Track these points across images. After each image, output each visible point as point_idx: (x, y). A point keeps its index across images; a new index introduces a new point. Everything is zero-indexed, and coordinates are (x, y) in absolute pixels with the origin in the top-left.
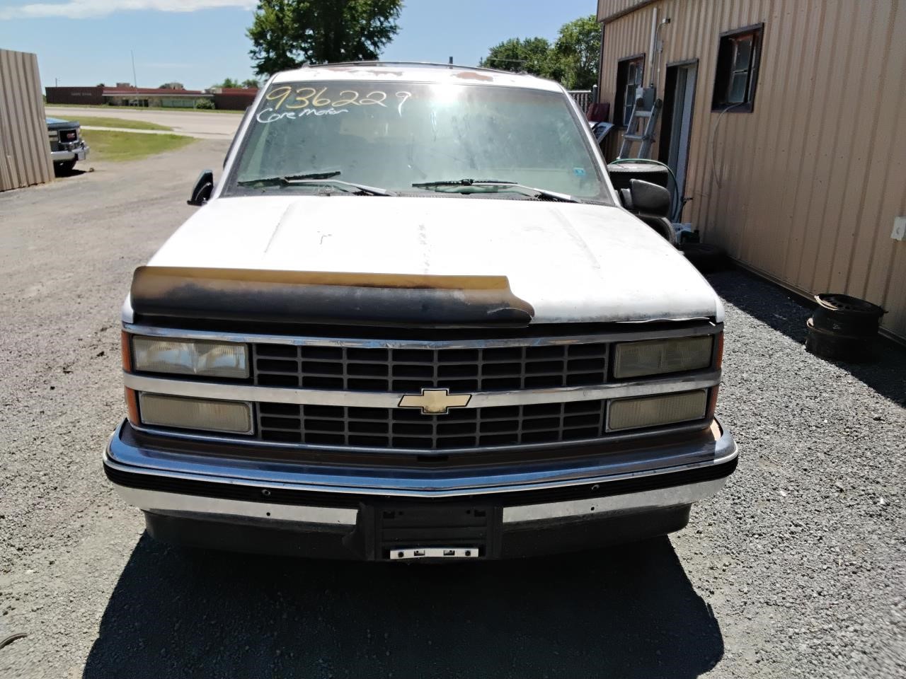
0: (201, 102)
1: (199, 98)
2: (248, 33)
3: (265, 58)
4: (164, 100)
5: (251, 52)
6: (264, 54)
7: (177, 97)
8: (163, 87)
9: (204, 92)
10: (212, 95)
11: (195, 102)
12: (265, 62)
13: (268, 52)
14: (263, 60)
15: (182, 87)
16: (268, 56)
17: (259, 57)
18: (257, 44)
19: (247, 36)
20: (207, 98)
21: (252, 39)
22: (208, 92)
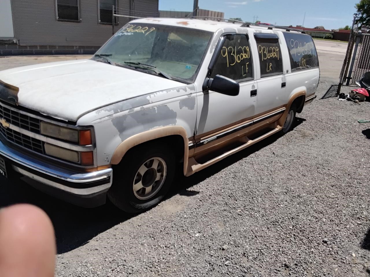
0: (327, 35)
1: (327, 33)
2: (356, 6)
3: (361, 17)
4: (312, 33)
5: (355, 14)
6: (360, 15)
7: (318, 32)
8: (315, 28)
9: (331, 31)
10: (333, 32)
11: (325, 35)
12: (360, 19)
13: (363, 14)
14: (360, 18)
15: (323, 28)
16: (362, 16)
17: (358, 16)
18: (359, 10)
19: (355, 7)
20: (330, 33)
21: (356, 9)
22: (332, 31)
